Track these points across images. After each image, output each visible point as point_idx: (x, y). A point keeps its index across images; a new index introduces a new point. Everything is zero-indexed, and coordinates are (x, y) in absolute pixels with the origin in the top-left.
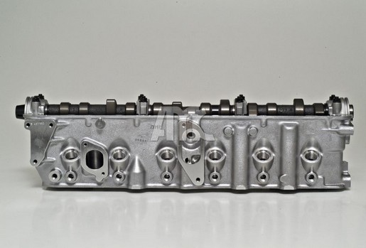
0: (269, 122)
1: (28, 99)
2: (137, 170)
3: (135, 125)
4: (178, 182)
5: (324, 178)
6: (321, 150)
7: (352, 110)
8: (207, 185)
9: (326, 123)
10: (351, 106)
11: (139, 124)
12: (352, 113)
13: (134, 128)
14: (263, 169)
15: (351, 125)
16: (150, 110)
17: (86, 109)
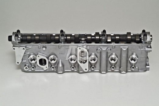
0: (116, 46)
1: (13, 33)
2: (60, 65)
3: (59, 48)
4: (78, 70)
5: (138, 68)
6: (137, 57)
7: (151, 38)
8: (90, 71)
9: (140, 47)
10: (151, 36)
11: (61, 47)
12: (151, 39)
13: (59, 49)
14: (113, 65)
15: (151, 47)
16: (65, 38)
17: (38, 38)
